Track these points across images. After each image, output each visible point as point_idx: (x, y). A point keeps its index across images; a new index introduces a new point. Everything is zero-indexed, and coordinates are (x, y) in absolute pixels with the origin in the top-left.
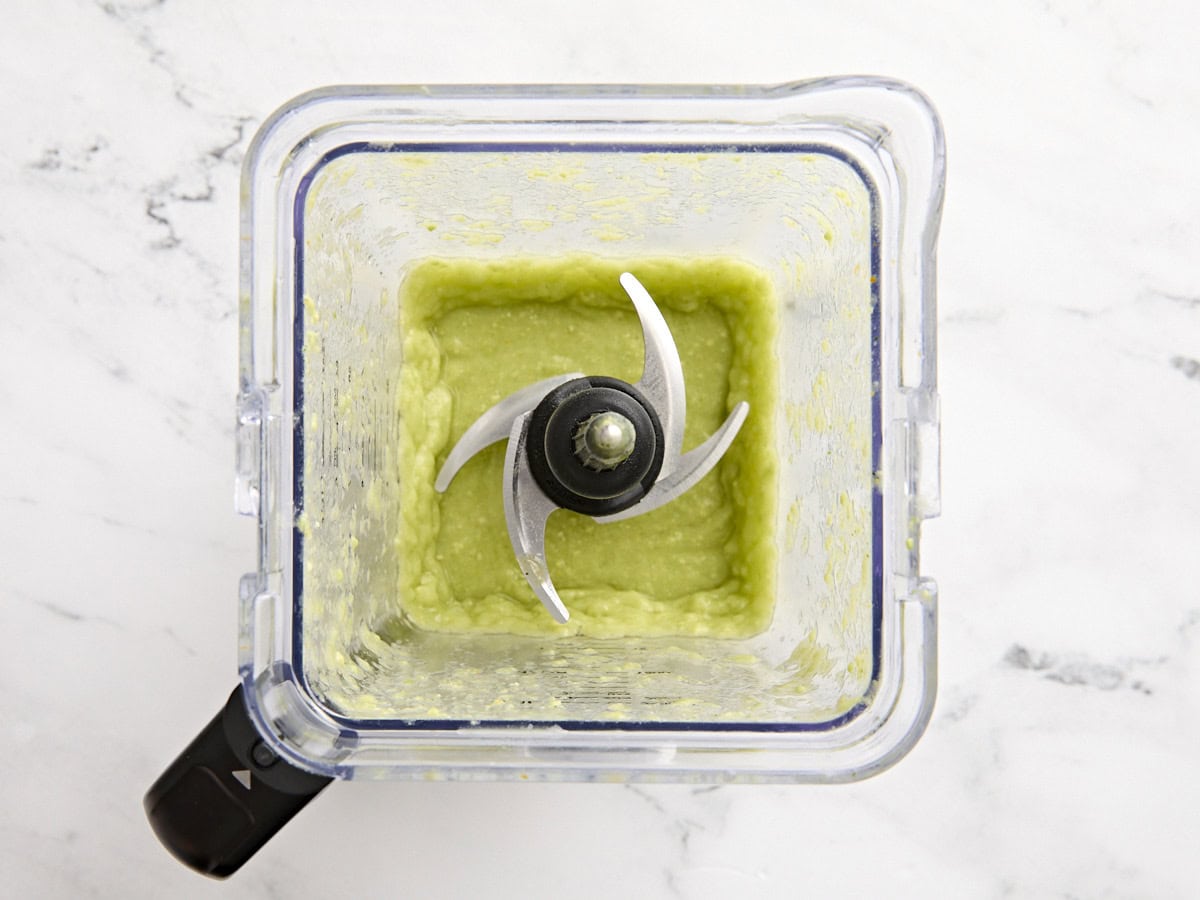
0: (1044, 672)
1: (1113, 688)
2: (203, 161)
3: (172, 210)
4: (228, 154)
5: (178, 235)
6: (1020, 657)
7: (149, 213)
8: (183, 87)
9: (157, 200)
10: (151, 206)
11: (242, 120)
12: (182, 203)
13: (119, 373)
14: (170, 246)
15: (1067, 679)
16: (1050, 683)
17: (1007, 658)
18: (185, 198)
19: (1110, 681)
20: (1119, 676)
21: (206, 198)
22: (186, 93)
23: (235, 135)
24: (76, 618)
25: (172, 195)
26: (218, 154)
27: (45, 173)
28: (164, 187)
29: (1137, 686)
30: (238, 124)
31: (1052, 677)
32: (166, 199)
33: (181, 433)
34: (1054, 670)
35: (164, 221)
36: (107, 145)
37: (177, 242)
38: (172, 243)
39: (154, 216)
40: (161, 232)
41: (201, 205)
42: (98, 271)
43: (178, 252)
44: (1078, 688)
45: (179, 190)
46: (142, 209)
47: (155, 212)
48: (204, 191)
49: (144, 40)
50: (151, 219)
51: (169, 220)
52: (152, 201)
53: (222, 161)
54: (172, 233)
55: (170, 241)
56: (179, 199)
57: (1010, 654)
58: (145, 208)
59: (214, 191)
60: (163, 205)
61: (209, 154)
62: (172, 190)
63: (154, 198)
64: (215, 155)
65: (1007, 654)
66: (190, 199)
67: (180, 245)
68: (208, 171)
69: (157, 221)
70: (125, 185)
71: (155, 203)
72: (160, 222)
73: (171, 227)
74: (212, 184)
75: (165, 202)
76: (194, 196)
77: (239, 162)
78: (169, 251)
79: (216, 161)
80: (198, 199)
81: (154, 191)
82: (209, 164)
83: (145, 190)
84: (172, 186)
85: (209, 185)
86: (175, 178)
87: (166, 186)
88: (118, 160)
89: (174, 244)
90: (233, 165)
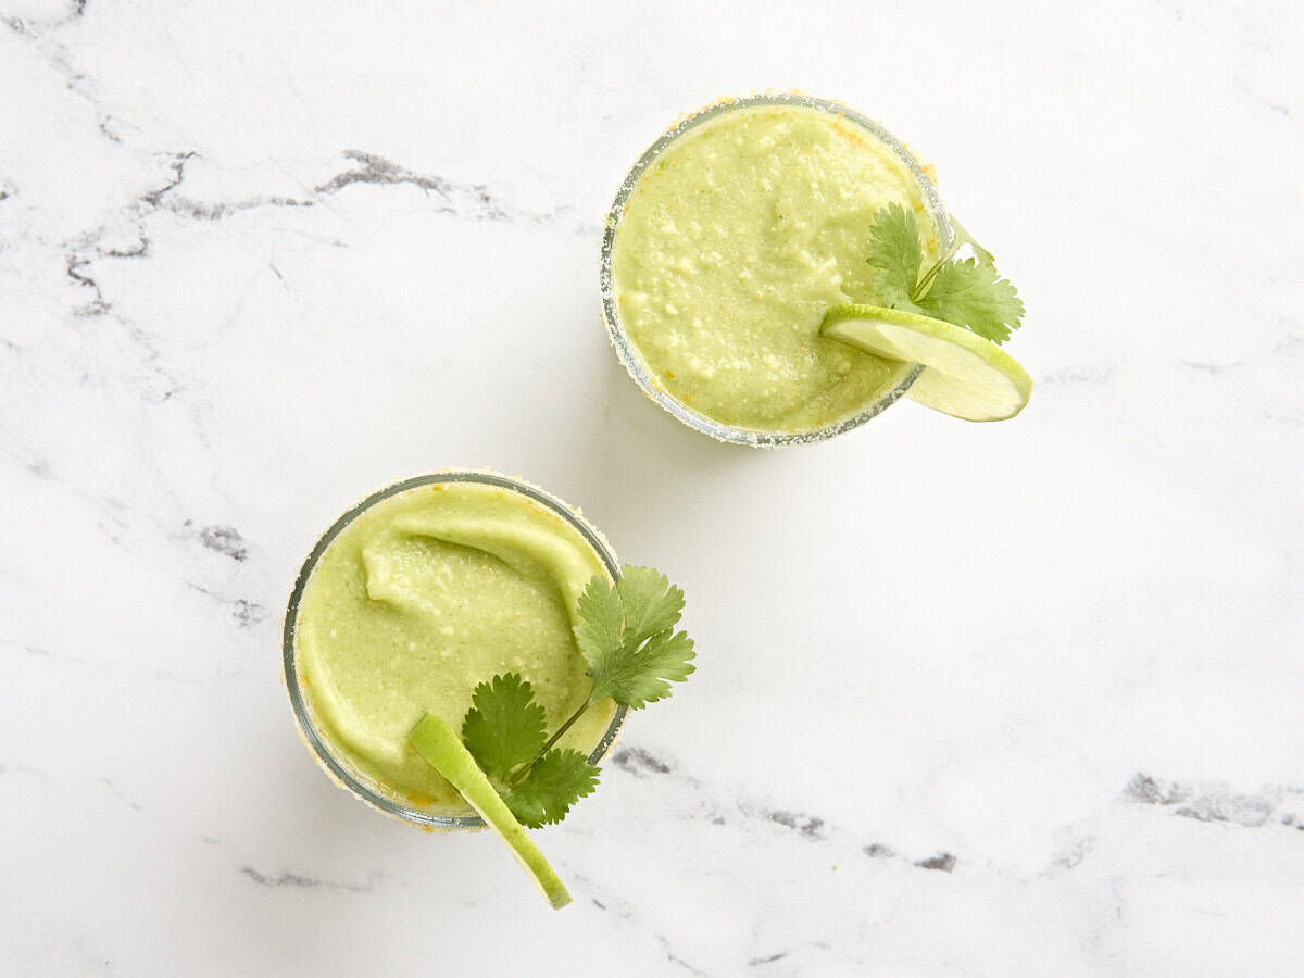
0: (1174, 807)
1: (1260, 823)
2: (137, 207)
3: (99, 269)
4: (163, 200)
5: (107, 300)
6: (1145, 789)
7: (70, 273)
8: (109, 117)
9: (80, 257)
10: (73, 264)
11: (181, 156)
12: (110, 260)
13: (37, 469)
14: (97, 312)
15: (1204, 815)
16: (1181, 818)
17: (1130, 790)
18: (113, 253)
19: (1256, 816)
20: (1267, 809)
21: (141, 253)
22: (111, 125)
23: (174, 174)
25: (98, 249)
26: (153, 200)
28: (87, 242)
29: (1288, 822)
30: (178, 162)
31: (1185, 813)
32: (91, 255)
33: (115, 540)
34: (1187, 804)
35: (91, 282)
36: (17, 192)
37: (107, 307)
38: (101, 308)
39: (77, 277)
40: (89, 294)
41: (135, 260)
43: (106, 320)
44: (1216, 825)
45: (107, 245)
46: (63, 268)
47: (76, 271)
48: (139, 246)
49: (59, 61)
50: (73, 280)
51: (95, 280)
52: (75, 258)
53: (158, 207)
54: (100, 296)
55: (97, 307)
56: (107, 255)
57: (1133, 786)
58: (67, 266)
59: (149, 244)
60: (87, 262)
61: (142, 199)
62: (99, 244)
63: (77, 254)
64: (149, 200)
65: (1130, 786)
66: (120, 255)
67: (110, 311)
68: (142, 220)
69: (80, 282)
70: (40, 239)
71: (77, 260)
72: (84, 284)
73: (98, 290)
74: (146, 236)
75: (90, 259)
76: (125, 251)
77: (180, 208)
78: (96, 318)
79: (151, 207)
80: (131, 255)
81: (76, 245)
82: (142, 211)
83: (64, 245)
84: (98, 239)
85: (143, 237)
86: (101, 229)
87: (91, 239)
88: (31, 208)
89: (102, 309)
90: (171, 213)
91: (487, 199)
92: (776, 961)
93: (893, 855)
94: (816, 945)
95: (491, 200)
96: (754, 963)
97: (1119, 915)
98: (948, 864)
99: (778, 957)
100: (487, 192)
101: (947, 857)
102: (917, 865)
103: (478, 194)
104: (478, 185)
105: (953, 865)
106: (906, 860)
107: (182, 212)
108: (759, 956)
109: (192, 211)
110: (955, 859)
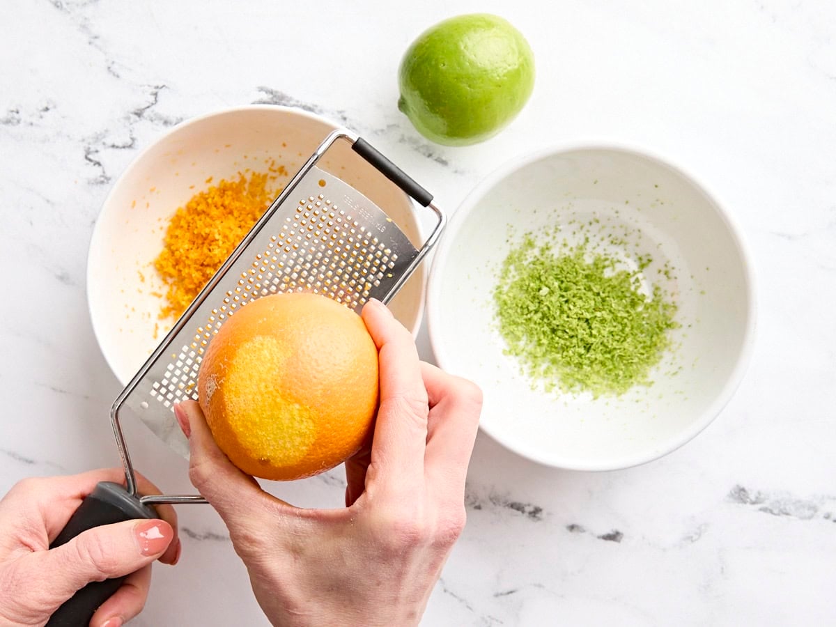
0: (759, 506)
1: (810, 518)
2: (128, 118)
3: (105, 155)
4: (147, 113)
5: (108, 174)
6: (740, 494)
7: (86, 158)
8: (113, 63)
9: (93, 149)
10: (88, 152)
11: (157, 87)
12: (111, 150)
13: (63, 278)
14: (102, 182)
15: (776, 511)
16: (762, 513)
17: (731, 495)
18: (113, 146)
19: (807, 513)
20: (814, 509)
21: (130, 146)
22: (115, 68)
23: (152, 99)
24: (31, 462)
25: (104, 144)
26: (139, 114)
27: (9, 127)
28: (97, 139)
29: (827, 517)
30: (155, 91)
31: (765, 510)
32: (100, 147)
34: (766, 504)
35: (99, 164)
36: (55, 107)
37: (108, 179)
39: (90, 160)
40: (96, 172)
41: (126, 151)
42: (48, 201)
43: (108, 187)
44: (784, 518)
45: (109, 141)
46: (82, 154)
47: (90, 156)
48: (130, 142)
49: (84, 27)
50: (88, 162)
51: (102, 163)
52: (89, 148)
53: (142, 118)
54: (104, 172)
55: (102, 179)
56: (109, 147)
57: (733, 492)
58: (84, 154)
59: (136, 141)
60: (97, 151)
61: (132, 113)
62: (104, 140)
63: (90, 146)
64: (136, 114)
65: (731, 492)
66: (117, 147)
67: (110, 181)
68: (131, 126)
69: (92, 164)
70: (68, 136)
71: (91, 150)
72: (94, 165)
73: (103, 168)
74: (134, 136)
75: (99, 149)
76: (120, 145)
77: (155, 120)
78: (102, 186)
79: (137, 118)
80: (124, 147)
81: (91, 141)
82: (132, 121)
83: (83, 140)
84: (104, 137)
85: (132, 137)
86: (106, 131)
87: (100, 137)
88: (63, 117)
89: (105, 181)
90: (150, 122)
91: (345, 119)
92: (510, 595)
93: (584, 531)
94: (535, 585)
95: (348, 120)
96: (497, 595)
97: (722, 572)
98: (618, 538)
99: (511, 592)
100: (346, 115)
101: (618, 533)
102: (599, 537)
103: (340, 116)
104: (340, 110)
105: (621, 538)
106: (592, 534)
107: (156, 122)
108: (500, 591)
109: (162, 122)
110: (622, 534)
